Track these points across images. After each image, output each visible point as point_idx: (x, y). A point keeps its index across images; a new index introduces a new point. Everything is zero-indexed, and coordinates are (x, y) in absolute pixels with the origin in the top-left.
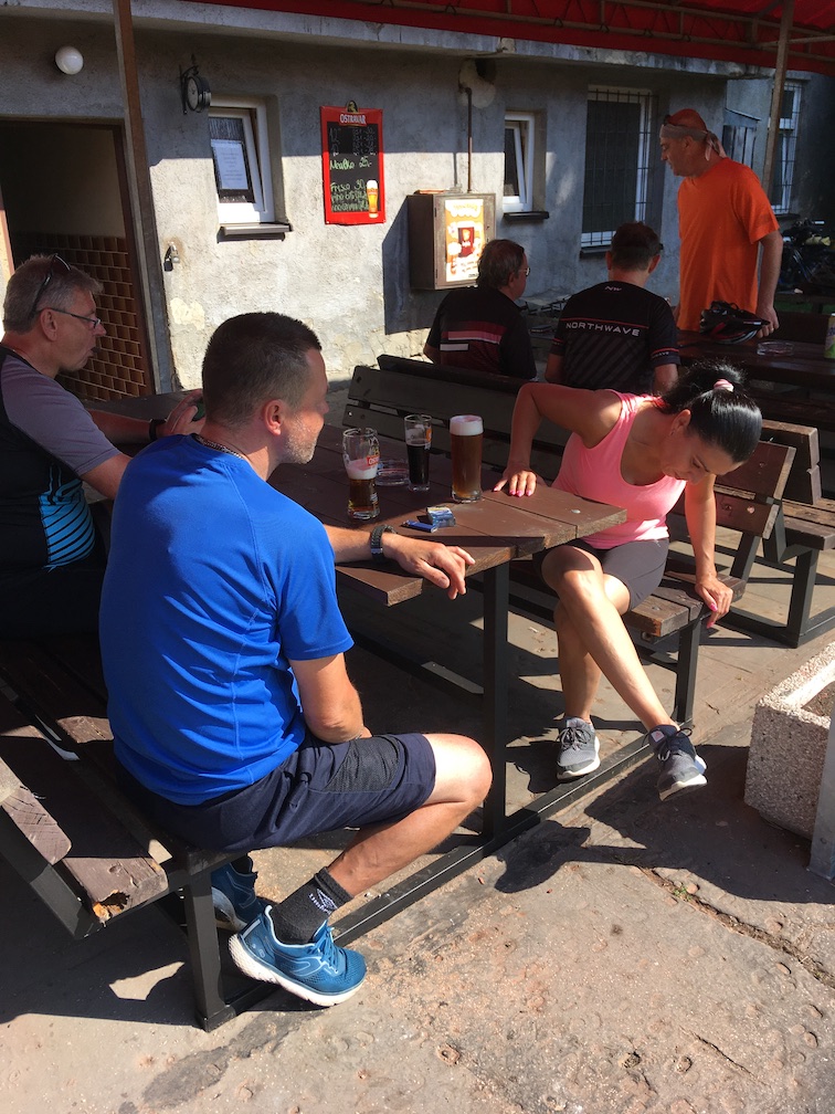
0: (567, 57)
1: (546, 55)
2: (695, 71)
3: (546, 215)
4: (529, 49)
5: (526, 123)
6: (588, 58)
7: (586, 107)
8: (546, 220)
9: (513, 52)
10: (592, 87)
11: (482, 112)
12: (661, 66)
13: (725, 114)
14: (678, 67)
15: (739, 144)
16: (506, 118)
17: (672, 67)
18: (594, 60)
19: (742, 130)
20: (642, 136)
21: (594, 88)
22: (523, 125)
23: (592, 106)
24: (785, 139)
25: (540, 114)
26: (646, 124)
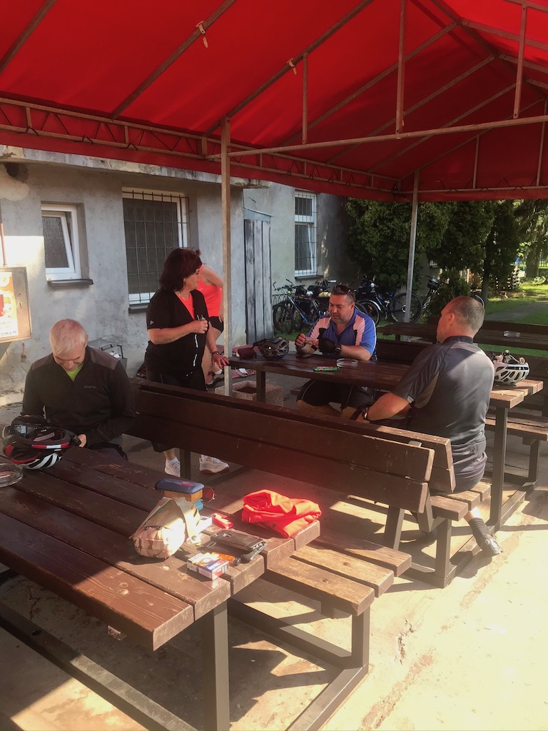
0: (81, 165)
1: (60, 162)
2: (204, 180)
3: (91, 282)
4: (40, 156)
5: (70, 213)
6: (102, 166)
7: (122, 203)
8: (91, 286)
9: (23, 157)
10: (124, 189)
11: (16, 203)
12: (173, 175)
13: (244, 212)
14: (189, 177)
15: (258, 232)
16: (43, 209)
17: (184, 177)
18: (110, 168)
19: (260, 223)
20: (180, 225)
21: (130, 189)
22: (68, 215)
23: (126, 202)
24: (309, 229)
25: (79, 206)
26: (182, 217)
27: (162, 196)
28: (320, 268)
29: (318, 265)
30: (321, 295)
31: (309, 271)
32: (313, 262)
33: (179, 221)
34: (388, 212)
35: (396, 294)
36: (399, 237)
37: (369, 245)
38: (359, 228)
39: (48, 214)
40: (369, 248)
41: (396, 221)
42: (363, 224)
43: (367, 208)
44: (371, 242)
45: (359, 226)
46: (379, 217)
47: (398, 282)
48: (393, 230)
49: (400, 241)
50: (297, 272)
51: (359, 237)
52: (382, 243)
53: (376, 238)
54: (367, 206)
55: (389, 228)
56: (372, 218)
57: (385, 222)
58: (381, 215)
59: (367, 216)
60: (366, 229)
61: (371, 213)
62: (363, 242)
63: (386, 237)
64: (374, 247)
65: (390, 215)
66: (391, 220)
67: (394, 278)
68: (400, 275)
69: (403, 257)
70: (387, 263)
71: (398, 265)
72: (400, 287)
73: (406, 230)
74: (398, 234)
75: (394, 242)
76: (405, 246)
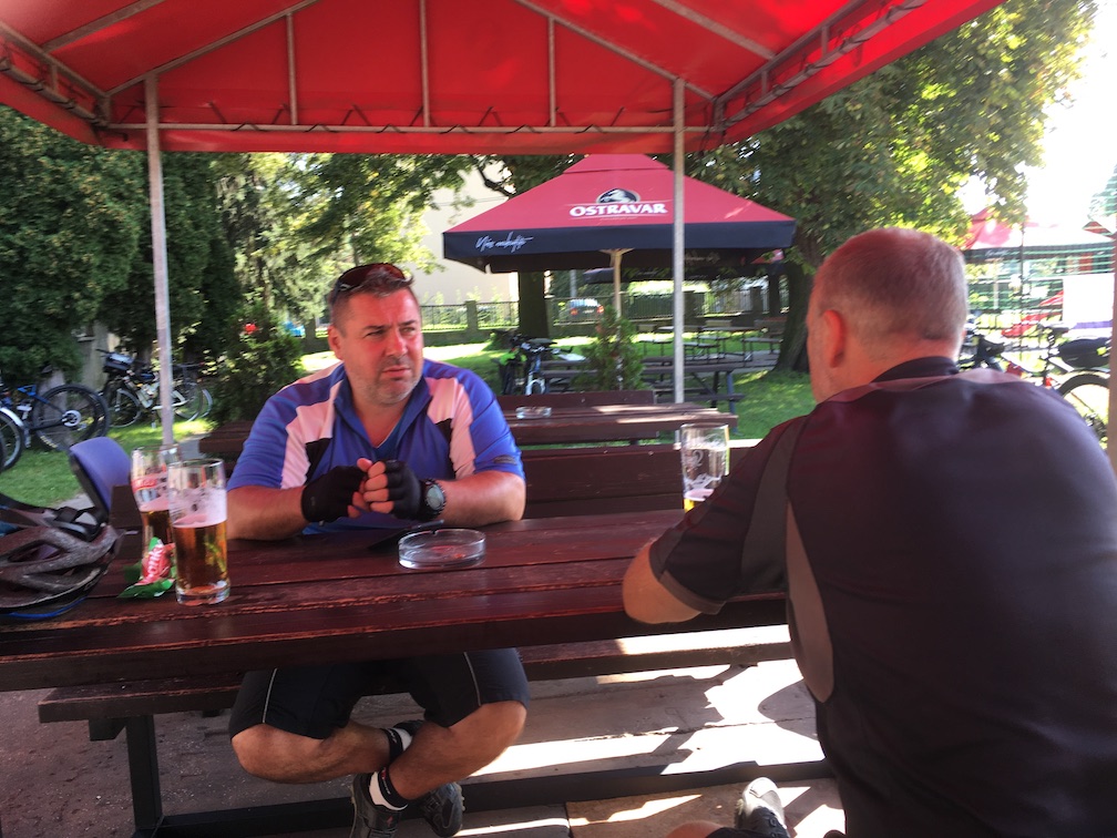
67: (36, 355)
68: (47, 348)
69: (52, 308)
70: (15, 324)
71: (41, 325)
72: (49, 375)
73: (56, 249)
74: (34, 257)
75: (27, 276)
76: (54, 283)
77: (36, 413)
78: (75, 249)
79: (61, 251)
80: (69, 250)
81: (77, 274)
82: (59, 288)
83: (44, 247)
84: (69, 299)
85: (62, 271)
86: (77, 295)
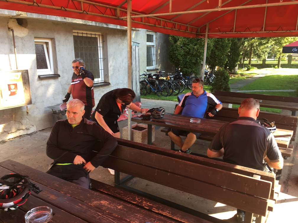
0: (55, 20)
1: (44, 18)
2: (112, 27)
3: (59, 76)
5: (48, 43)
6: (64, 20)
7: (73, 38)
8: (59, 78)
9: (26, 16)
10: (74, 31)
11: (22, 38)
12: (98, 25)
14: (105, 26)
15: (134, 50)
16: (35, 41)
17: (102, 26)
18: (68, 21)
19: (134, 46)
20: (99, 48)
21: (76, 31)
22: (47, 43)
23: (75, 37)
24: (152, 48)
25: (53, 39)
26: (100, 44)
27: (91, 34)
28: (157, 65)
29: (156, 64)
30: (160, 78)
31: (152, 67)
32: (154, 63)
33: (99, 46)
34: (187, 41)
35: (190, 77)
36: (192, 52)
37: (179, 56)
38: (175, 48)
39: (38, 43)
40: (179, 57)
41: (191, 45)
42: (176, 46)
43: (179, 40)
44: (180, 54)
45: (175, 47)
46: (184, 44)
47: (191, 72)
48: (189, 49)
49: (192, 54)
50: (147, 67)
51: (175, 52)
52: (185, 55)
53: (182, 52)
54: (179, 38)
55: (188, 48)
56: (180, 44)
57: (186, 45)
58: (185, 42)
59: (178, 43)
60: (178, 49)
61: (180, 41)
62: (176, 54)
63: (187, 52)
64: (181, 56)
65: (188, 42)
66: (188, 45)
67: (190, 70)
68: (192, 69)
69: (194, 61)
70: (187, 64)
71: (191, 64)
72: (192, 74)
73: (196, 49)
74: (191, 51)
75: (190, 54)
76: (194, 56)
77: (188, 82)
78: (199, 49)
79: (197, 50)
80: (198, 49)
81: (199, 54)
82: (195, 57)
83: (194, 49)
84: (197, 59)
85: (196, 53)
86: (198, 58)
